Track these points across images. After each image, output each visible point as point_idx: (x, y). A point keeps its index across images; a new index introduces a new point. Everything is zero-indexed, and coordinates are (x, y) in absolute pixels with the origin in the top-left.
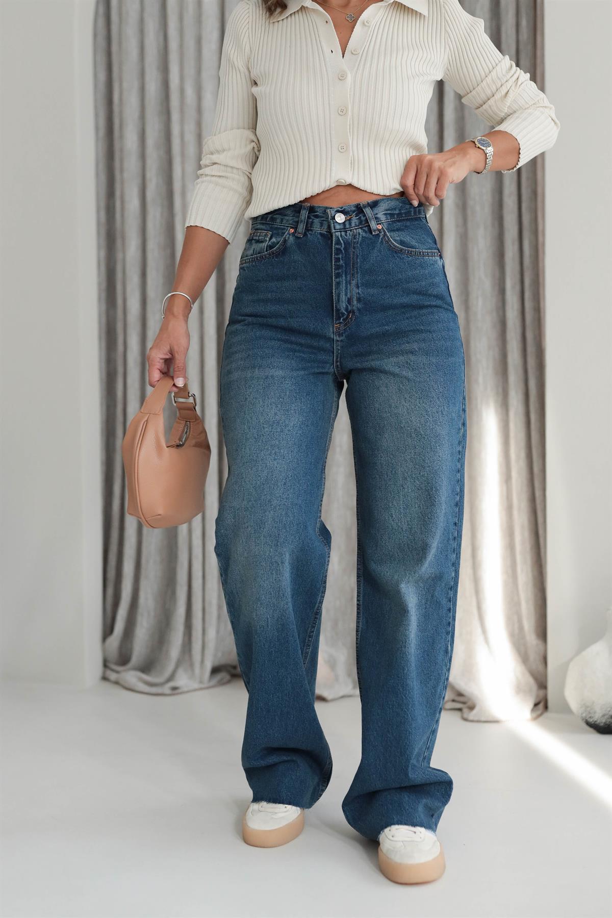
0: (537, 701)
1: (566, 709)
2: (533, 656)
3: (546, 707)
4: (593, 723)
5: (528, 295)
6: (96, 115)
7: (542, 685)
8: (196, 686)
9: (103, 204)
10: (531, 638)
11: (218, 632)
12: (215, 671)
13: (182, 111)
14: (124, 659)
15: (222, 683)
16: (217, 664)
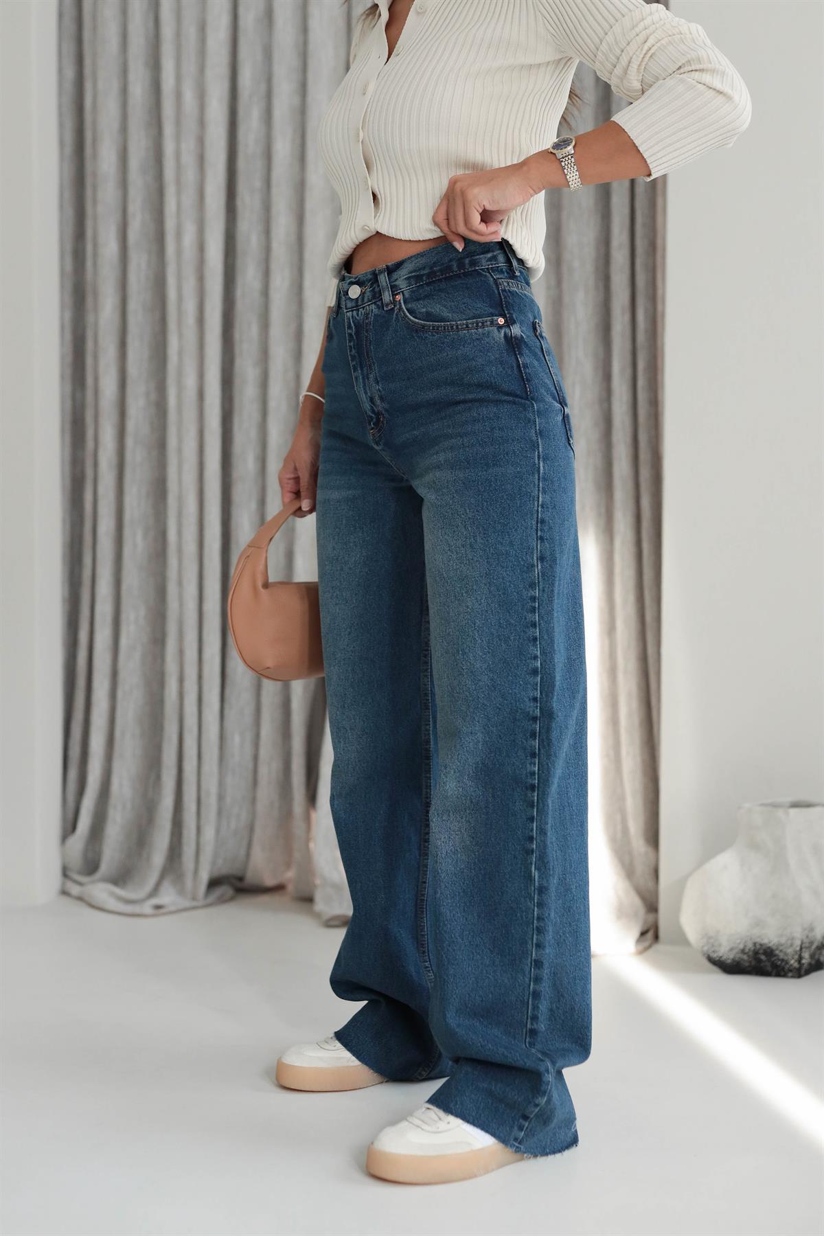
0: (645, 929)
1: (682, 940)
2: (641, 868)
3: (656, 937)
4: (718, 959)
5: (641, 382)
6: (61, 125)
7: (652, 906)
8: (187, 904)
9: (69, 247)
10: (638, 843)
11: (218, 831)
12: (214, 883)
13: (178, 122)
14: (91, 866)
15: (222, 901)
16: (216, 874)
